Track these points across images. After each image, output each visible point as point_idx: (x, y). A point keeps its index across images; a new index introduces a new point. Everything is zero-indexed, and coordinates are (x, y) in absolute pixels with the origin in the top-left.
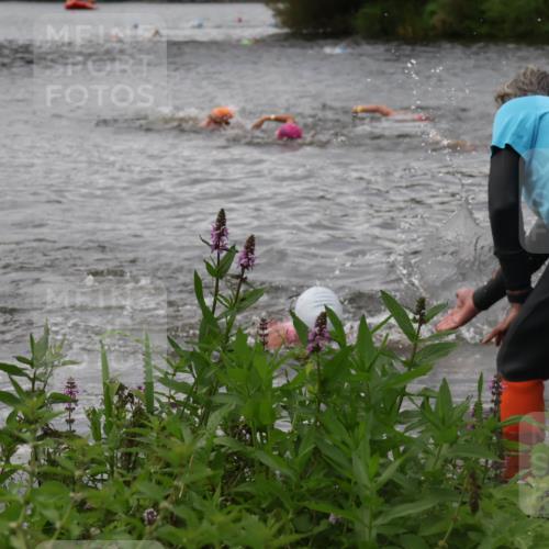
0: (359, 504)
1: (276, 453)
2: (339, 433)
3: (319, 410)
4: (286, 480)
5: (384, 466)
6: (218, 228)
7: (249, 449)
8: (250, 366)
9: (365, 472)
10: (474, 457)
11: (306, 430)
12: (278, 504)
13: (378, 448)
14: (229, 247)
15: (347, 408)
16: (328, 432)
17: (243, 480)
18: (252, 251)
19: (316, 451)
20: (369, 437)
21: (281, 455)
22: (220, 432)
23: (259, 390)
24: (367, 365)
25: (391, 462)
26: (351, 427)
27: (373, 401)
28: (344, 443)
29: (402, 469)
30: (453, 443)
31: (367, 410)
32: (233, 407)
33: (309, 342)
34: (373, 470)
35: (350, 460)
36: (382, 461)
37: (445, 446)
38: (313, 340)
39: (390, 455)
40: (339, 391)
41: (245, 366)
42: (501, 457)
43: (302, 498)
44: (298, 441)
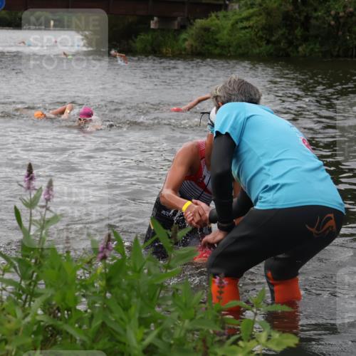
1: (77, 325)
2: (119, 313)
3: (105, 297)
4: (84, 343)
5: (147, 334)
6: (28, 176)
7: (59, 323)
8: (61, 268)
9: (135, 338)
10: (205, 328)
11: (97, 310)
13: (144, 322)
14: (37, 188)
15: (125, 295)
16: (111, 312)
18: (52, 190)
19: (103, 325)
20: (137, 315)
21: (80, 327)
22: (40, 312)
23: (66, 284)
24: (138, 268)
25: (152, 330)
26: (126, 309)
27: (141, 291)
28: (122, 319)
29: (159, 336)
30: (191, 320)
31: (137, 297)
32: (49, 295)
33: (99, 253)
34: (140, 337)
35: (125, 330)
36: (146, 331)
37: (187, 321)
38: (102, 252)
39: (152, 326)
40: (119, 285)
41: (57, 269)
42: (223, 328)
44: (92, 317)
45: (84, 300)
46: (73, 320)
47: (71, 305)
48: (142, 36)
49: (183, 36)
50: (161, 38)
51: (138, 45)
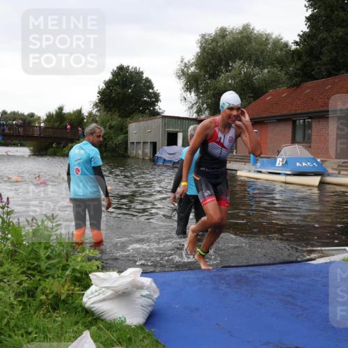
0: (42, 260)
4: (25, 256)
7: (17, 249)
9: (43, 253)
10: (67, 249)
11: (30, 244)
12: (24, 261)
13: (46, 248)
17: (16, 256)
19: (32, 249)
21: (24, 250)
22: (10, 245)
28: (38, 247)
29: (52, 252)
30: (63, 246)
32: (13, 239)
35: (39, 251)
36: (47, 251)
39: (49, 249)
43: (29, 260)
44: (28, 247)
46: (21, 248)
47: (21, 242)
48: (51, 149)
49: (65, 149)
50: (57, 150)
51: (49, 152)
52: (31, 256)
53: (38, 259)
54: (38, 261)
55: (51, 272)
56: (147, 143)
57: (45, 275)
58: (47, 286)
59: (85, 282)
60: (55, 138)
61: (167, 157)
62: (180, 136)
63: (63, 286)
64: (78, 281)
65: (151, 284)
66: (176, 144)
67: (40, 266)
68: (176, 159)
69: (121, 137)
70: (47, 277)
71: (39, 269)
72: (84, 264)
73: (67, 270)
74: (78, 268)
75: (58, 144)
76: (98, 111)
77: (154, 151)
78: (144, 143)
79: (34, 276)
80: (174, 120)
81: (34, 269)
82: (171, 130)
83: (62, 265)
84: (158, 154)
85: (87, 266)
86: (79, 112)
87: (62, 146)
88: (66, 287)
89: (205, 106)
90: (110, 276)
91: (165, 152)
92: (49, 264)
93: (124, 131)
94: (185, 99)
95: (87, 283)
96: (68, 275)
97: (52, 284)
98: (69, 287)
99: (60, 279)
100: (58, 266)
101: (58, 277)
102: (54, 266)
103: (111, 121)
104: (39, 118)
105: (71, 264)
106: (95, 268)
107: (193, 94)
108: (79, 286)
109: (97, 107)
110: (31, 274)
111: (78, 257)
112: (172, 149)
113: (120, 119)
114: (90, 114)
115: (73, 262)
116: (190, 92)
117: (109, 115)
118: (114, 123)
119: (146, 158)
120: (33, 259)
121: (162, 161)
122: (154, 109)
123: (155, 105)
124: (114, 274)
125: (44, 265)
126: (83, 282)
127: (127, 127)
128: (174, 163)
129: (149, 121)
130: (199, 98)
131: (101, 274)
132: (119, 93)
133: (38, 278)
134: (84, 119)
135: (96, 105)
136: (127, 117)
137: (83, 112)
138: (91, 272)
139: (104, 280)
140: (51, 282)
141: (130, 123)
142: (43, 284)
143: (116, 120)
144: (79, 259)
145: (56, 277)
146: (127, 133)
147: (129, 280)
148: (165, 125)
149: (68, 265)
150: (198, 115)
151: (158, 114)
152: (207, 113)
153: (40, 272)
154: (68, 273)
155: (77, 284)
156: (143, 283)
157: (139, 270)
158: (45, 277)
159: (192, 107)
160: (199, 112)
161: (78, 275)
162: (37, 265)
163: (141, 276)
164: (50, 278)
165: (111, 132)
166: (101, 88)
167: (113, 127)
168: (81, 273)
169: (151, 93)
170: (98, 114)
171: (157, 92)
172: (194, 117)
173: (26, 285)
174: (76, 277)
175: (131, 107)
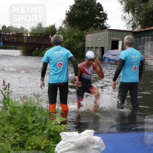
0: (29, 124)
2: (26, 114)
3: (23, 110)
4: (19, 120)
5: (33, 118)
7: (13, 116)
9: (30, 119)
10: (46, 117)
11: (22, 113)
12: (17, 124)
13: (32, 116)
15: (28, 110)
16: (25, 113)
17: (12, 120)
19: (23, 116)
20: (31, 114)
21: (18, 117)
26: (28, 113)
28: (27, 115)
29: (36, 119)
30: (43, 115)
31: (31, 110)
32: (11, 110)
34: (31, 119)
35: (28, 117)
36: (32, 117)
39: (34, 117)
42: (50, 117)
43: (21, 123)
44: (20, 114)
45: (19, 111)
46: (16, 115)
47: (16, 112)
48: (34, 52)
50: (38, 52)
51: (33, 54)
52: (22, 121)
53: (27, 123)
54: (27, 124)
55: (35, 131)
56: (98, 47)
57: (31, 133)
58: (32, 140)
59: (57, 138)
60: (37, 44)
61: (111, 57)
62: (120, 43)
63: (43, 141)
64: (52, 137)
65: (100, 141)
66: (117, 49)
67: (28, 127)
68: (117, 59)
69: (80, 44)
70: (32, 134)
71: (27, 129)
72: (56, 126)
73: (45, 130)
74: (52, 129)
75: (40, 48)
76: (66, 26)
77: (103, 53)
78: (96, 48)
79: (24, 134)
80: (116, 32)
81: (24, 129)
82: (114, 39)
83: (42, 127)
84: (105, 55)
85: (58, 128)
86: (53, 27)
87: (42, 49)
88: (45, 141)
89: (139, 22)
90: (73, 134)
91: (110, 54)
92: (34, 126)
93: (83, 39)
94: (125, 18)
95: (58, 139)
96: (46, 134)
97: (35, 139)
98: (46, 141)
99: (41, 136)
100: (39, 127)
101: (40, 135)
102: (37, 127)
103: (74, 33)
104: (27, 31)
105: (48, 126)
106: (63, 129)
107: (130, 14)
108: (53, 141)
109: (65, 24)
110: (22, 133)
111: (52, 122)
112: (115, 52)
113: (80, 31)
114: (61, 28)
115: (49, 125)
116: (128, 13)
117: (72, 29)
118: (76, 34)
119: (97, 58)
120: (23, 122)
121: (108, 60)
122: (103, 25)
123: (104, 22)
124: (76, 134)
125: (30, 127)
126: (55, 138)
127: (84, 37)
128: (116, 61)
129: (100, 33)
130: (134, 17)
131: (67, 134)
132: (79, 14)
133: (26, 135)
134: (56, 31)
135: (64, 22)
136: (84, 30)
137: (56, 27)
138: (61, 132)
139: (70, 137)
140: (35, 138)
141: (87, 34)
142: (30, 139)
143: (77, 32)
144: (53, 123)
145: (38, 134)
146: (85, 41)
147: (86, 137)
148: (110, 36)
149: (46, 127)
150: (133, 29)
151: (106, 28)
152: (139, 27)
153: (28, 131)
154: (46, 132)
155: (52, 139)
156: (95, 140)
157: (92, 131)
158: (31, 134)
159: (129, 23)
160: (134, 26)
161: (53, 133)
162: (26, 127)
163: (94, 135)
164: (34, 135)
165: (74, 40)
166: (67, 11)
167: (76, 37)
168: (54, 132)
169: (101, 14)
170: (65, 28)
171: (106, 13)
172: (130, 30)
173: (19, 139)
174: (51, 135)
175: (88, 23)
